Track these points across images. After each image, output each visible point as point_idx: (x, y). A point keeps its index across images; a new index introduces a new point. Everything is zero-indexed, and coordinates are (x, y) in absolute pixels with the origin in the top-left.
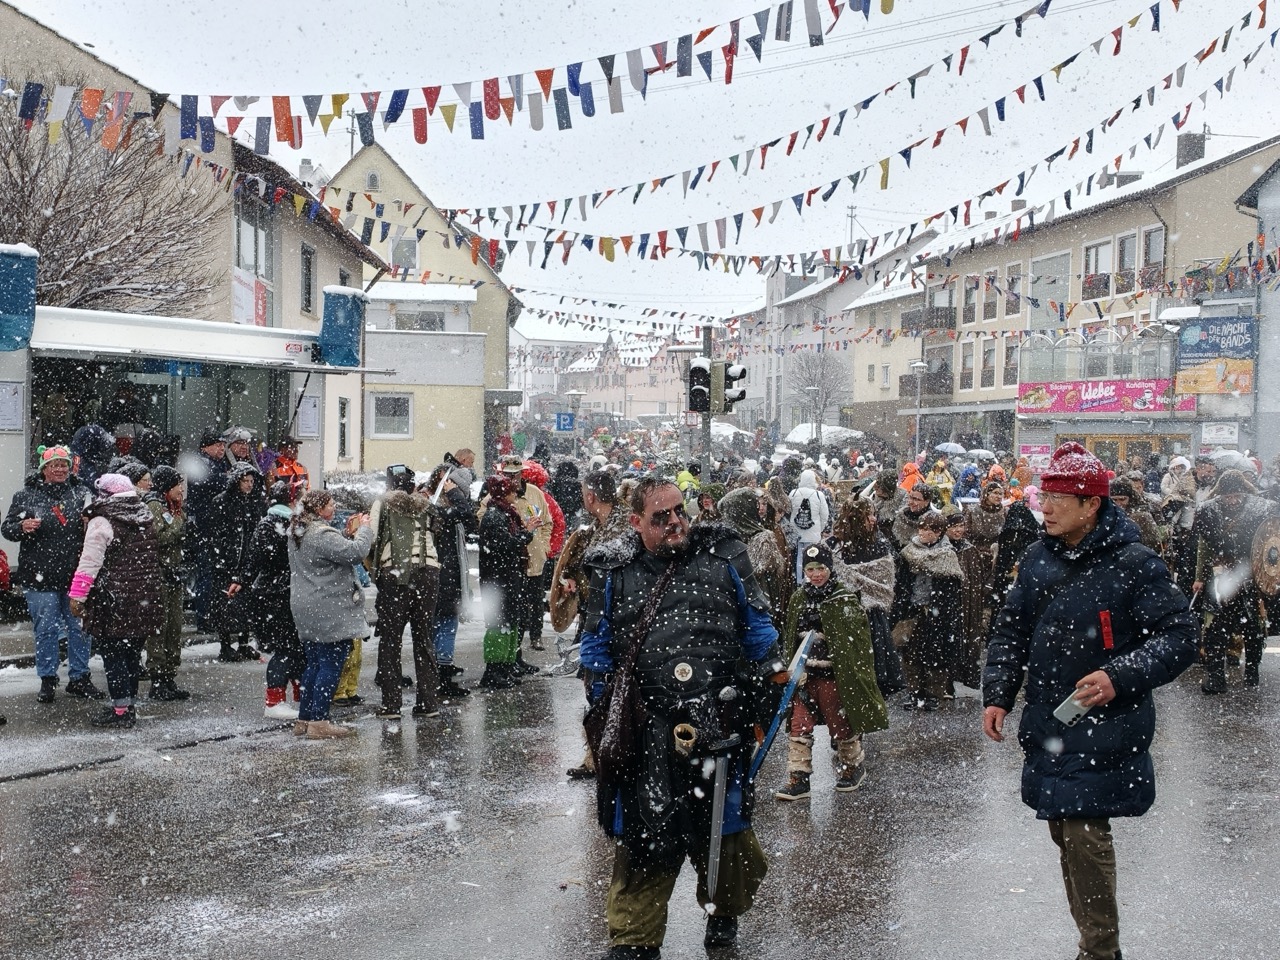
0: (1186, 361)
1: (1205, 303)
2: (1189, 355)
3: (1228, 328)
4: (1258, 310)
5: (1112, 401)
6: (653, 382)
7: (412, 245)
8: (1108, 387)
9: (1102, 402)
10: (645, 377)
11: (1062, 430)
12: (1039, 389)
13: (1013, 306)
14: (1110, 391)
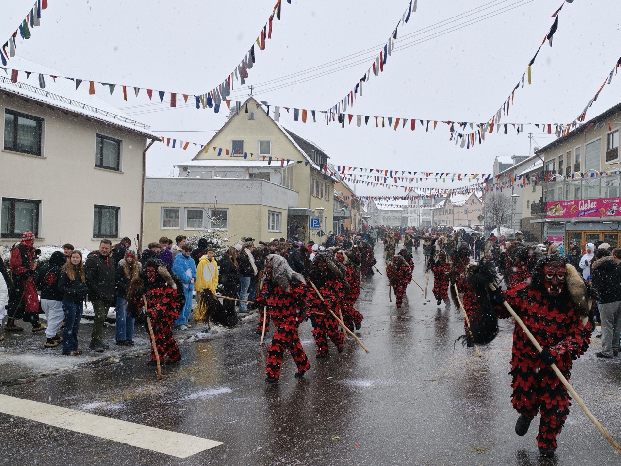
5: (595, 210)
6: (466, 212)
7: (268, 143)
8: (593, 203)
9: (590, 212)
10: (462, 210)
11: (569, 228)
12: (558, 205)
13: (577, 168)
14: (594, 205)
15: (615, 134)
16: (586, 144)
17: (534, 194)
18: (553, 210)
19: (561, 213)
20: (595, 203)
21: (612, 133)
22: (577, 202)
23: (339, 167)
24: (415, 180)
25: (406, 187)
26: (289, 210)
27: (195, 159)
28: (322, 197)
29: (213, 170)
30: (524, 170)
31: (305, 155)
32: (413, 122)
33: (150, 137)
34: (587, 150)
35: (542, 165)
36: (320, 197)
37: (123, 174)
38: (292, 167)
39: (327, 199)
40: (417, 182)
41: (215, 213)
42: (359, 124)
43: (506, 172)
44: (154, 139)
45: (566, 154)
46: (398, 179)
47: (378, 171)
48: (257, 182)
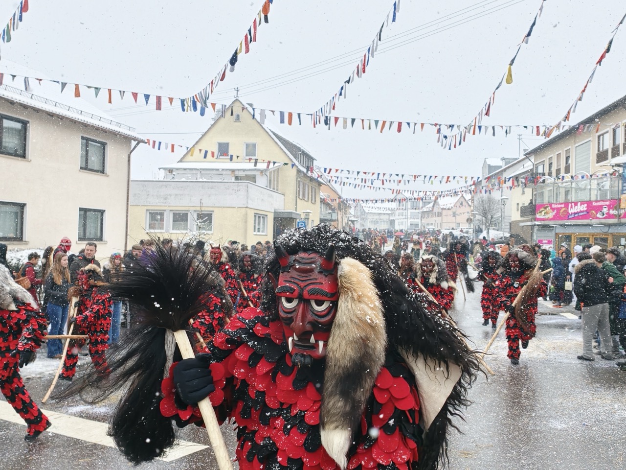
0: (625, 188)
5: (585, 213)
6: (454, 215)
7: (254, 145)
8: (583, 205)
9: (580, 214)
10: (450, 212)
11: (560, 230)
12: (547, 207)
13: (567, 170)
14: (584, 208)
15: (605, 135)
16: (577, 145)
17: (523, 197)
18: (543, 213)
19: (551, 215)
20: (586, 205)
21: (603, 135)
22: (566, 204)
23: (325, 169)
24: (402, 182)
25: (393, 190)
26: (275, 213)
27: (181, 161)
28: (308, 199)
29: (198, 172)
30: (514, 172)
31: (292, 157)
32: (400, 124)
33: (135, 139)
34: (577, 152)
35: (532, 167)
36: (306, 199)
37: (108, 176)
38: (278, 169)
39: (313, 201)
40: (405, 184)
41: (200, 216)
42: (345, 127)
43: (495, 175)
44: (139, 142)
45: (556, 157)
46: (385, 181)
47: (365, 173)
48: (243, 184)
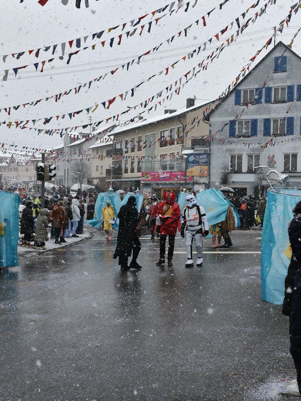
0: (189, 166)
1: (195, 149)
2: (190, 164)
3: (201, 157)
4: (210, 151)
5: (169, 178)
6: (27, 170)
9: (166, 178)
10: (24, 168)
12: (148, 174)
13: (139, 149)
14: (168, 175)
15: (165, 132)
16: (146, 135)
18: (145, 177)
19: (150, 178)
30: (93, 145)
45: (131, 139)
